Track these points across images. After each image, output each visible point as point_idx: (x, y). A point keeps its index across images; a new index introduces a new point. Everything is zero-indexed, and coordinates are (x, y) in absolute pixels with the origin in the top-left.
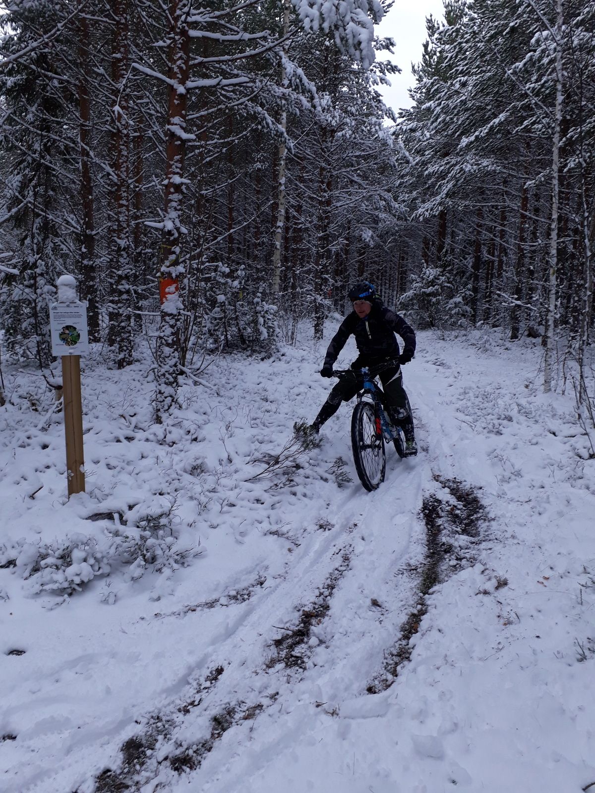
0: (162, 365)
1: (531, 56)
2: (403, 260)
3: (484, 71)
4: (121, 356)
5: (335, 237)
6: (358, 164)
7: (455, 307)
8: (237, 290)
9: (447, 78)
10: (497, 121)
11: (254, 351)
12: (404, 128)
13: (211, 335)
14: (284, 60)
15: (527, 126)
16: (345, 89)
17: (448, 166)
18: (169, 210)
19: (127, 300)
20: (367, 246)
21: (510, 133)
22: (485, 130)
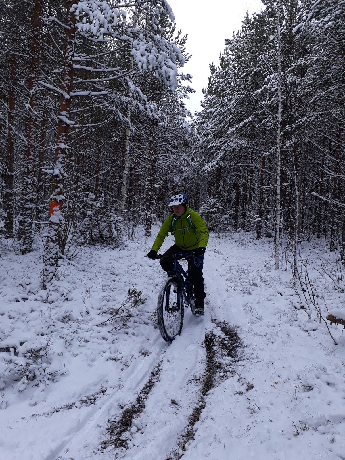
0: (48, 253)
1: (265, 87)
2: (197, 193)
3: (241, 94)
4: (25, 247)
5: (158, 180)
6: (172, 141)
7: (226, 220)
8: (99, 208)
9: (221, 96)
10: (247, 120)
11: (108, 244)
12: (198, 122)
13: (82, 234)
14: (129, 83)
15: (264, 123)
16: (165, 100)
17: (221, 143)
18: (57, 163)
19: (30, 213)
20: (176, 185)
21: (255, 127)
22: (241, 125)
